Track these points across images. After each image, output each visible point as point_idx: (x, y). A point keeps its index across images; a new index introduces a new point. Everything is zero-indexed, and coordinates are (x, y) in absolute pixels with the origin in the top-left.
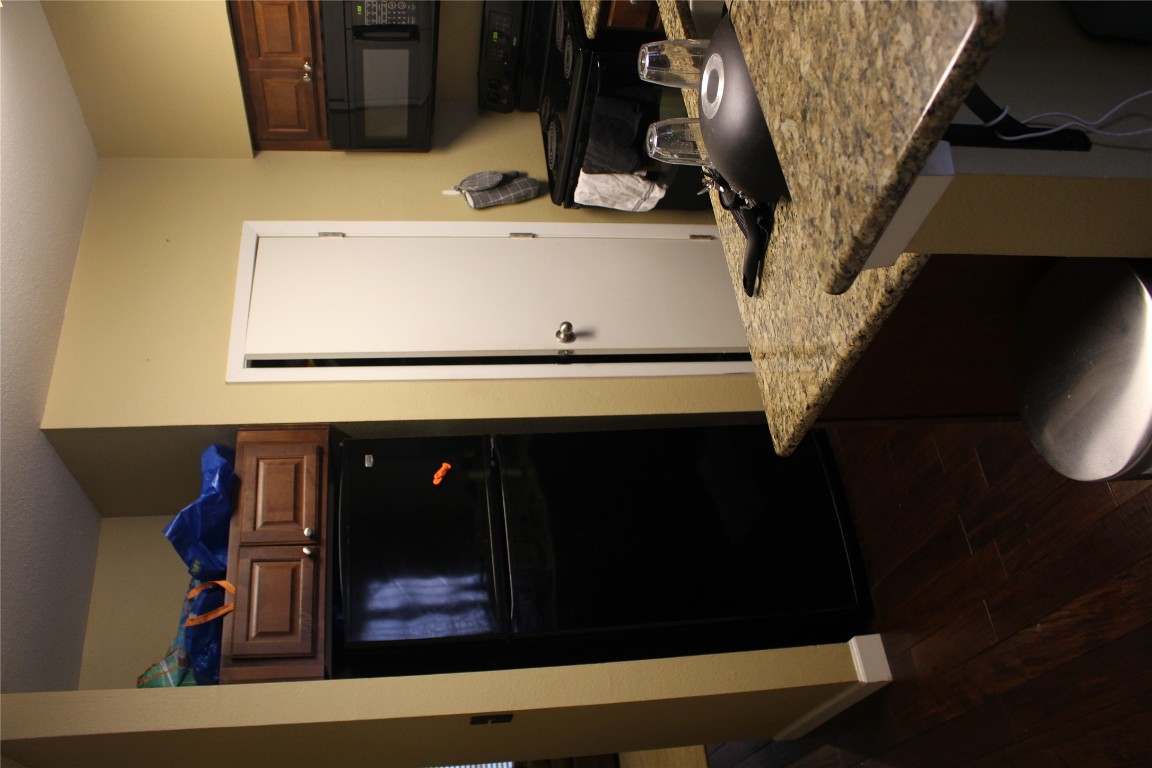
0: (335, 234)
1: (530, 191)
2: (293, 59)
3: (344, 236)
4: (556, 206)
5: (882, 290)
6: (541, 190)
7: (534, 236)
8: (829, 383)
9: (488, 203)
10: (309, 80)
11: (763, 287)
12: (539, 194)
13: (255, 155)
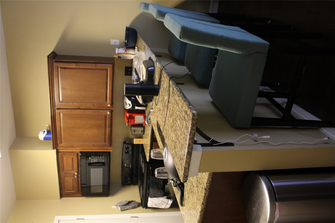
0: (81, 219)
1: (136, 205)
2: (72, 172)
3: (84, 219)
4: (143, 209)
5: (204, 190)
6: (139, 205)
7: (137, 217)
8: (199, 219)
9: (124, 209)
10: (76, 177)
11: (185, 203)
12: (139, 206)
13: (61, 199)
